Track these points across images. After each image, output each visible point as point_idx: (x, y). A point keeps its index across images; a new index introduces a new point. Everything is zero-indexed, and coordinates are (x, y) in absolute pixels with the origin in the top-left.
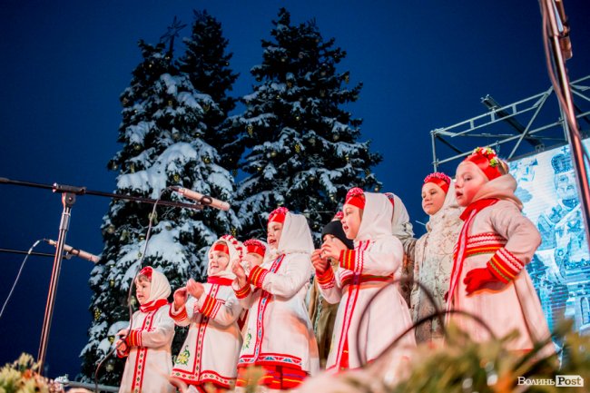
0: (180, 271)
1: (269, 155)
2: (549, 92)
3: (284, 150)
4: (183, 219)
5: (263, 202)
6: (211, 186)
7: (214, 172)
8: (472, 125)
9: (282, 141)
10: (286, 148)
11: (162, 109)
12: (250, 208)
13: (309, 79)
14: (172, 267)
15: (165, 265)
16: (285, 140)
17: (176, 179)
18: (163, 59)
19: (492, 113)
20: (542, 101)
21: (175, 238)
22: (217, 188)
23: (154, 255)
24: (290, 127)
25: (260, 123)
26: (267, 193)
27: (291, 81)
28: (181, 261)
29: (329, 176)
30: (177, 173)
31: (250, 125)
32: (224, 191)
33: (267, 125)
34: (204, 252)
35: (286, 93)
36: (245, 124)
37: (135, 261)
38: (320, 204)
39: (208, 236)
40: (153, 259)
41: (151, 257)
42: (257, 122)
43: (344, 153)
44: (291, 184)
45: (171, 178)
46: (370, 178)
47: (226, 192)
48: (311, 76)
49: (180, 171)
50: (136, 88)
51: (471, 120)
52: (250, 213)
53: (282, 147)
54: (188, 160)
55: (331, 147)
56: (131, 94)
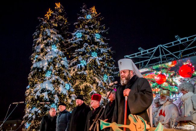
0: (52, 93)
1: (80, 53)
2: (157, 47)
3: (85, 51)
4: (53, 76)
5: (78, 68)
6: (62, 65)
7: (62, 60)
8: (136, 55)
9: (84, 48)
10: (85, 50)
11: (46, 40)
12: (74, 70)
13: (92, 27)
14: (50, 91)
15: (48, 91)
16: (85, 48)
17: (51, 63)
18: (46, 24)
19: (142, 52)
20: (155, 50)
21: (51, 82)
22: (64, 65)
23: (45, 88)
24: (86, 43)
25: (77, 42)
26: (79, 65)
27: (86, 28)
28: (53, 90)
29: (98, 59)
30: (51, 62)
31: (74, 43)
32: (65, 66)
33: (79, 43)
34: (60, 86)
35: (85, 32)
36: (72, 43)
37: (39, 90)
38: (96, 68)
39: (61, 81)
40: (44, 89)
41: (44, 88)
42: (76, 42)
43: (103, 52)
44: (87, 61)
45: (49, 63)
46: (111, 59)
47: (66, 67)
48: (93, 26)
49: (52, 61)
50: (38, 33)
51: (136, 54)
52: (74, 72)
53: (84, 50)
54: (54, 57)
55: (99, 49)
56: (36, 34)
